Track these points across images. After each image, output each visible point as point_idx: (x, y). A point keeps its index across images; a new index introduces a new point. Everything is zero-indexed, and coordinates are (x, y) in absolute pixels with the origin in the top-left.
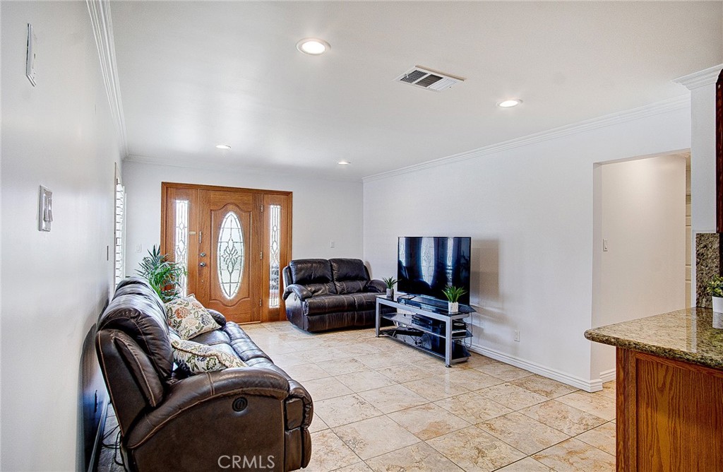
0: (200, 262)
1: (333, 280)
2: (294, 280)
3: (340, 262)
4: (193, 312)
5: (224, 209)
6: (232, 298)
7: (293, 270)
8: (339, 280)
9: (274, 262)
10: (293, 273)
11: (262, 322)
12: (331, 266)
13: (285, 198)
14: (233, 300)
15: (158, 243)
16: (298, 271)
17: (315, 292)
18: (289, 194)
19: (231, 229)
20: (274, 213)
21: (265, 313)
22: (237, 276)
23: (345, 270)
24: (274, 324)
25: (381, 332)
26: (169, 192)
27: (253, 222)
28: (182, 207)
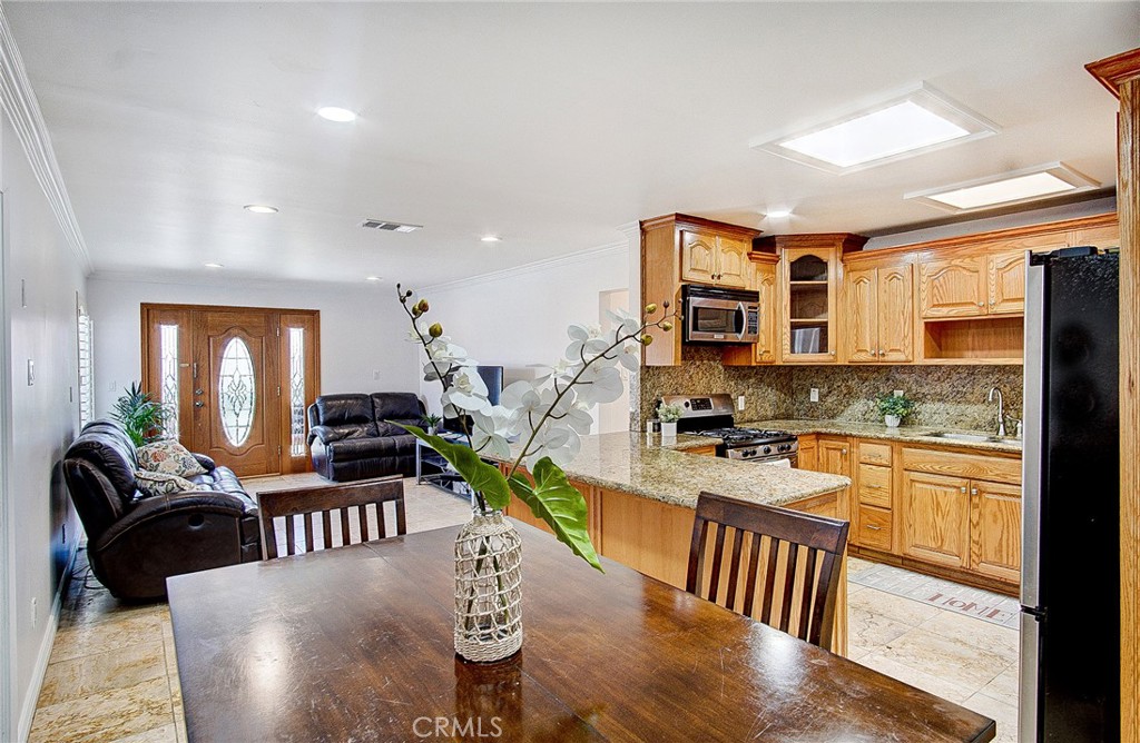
0: (195, 401)
1: (374, 420)
2: (321, 420)
3: (383, 396)
4: (172, 455)
5: (227, 333)
6: (240, 445)
7: (320, 408)
8: (381, 420)
9: (297, 399)
10: (321, 412)
11: (282, 474)
12: (373, 402)
13: (310, 319)
14: (241, 447)
15: (137, 377)
16: (327, 409)
17: (349, 434)
18: (314, 314)
19: (236, 362)
20: (296, 337)
21: (286, 464)
22: (246, 418)
23: (391, 406)
24: (298, 475)
25: (423, 480)
26: (151, 316)
27: (267, 350)
28: (169, 335)
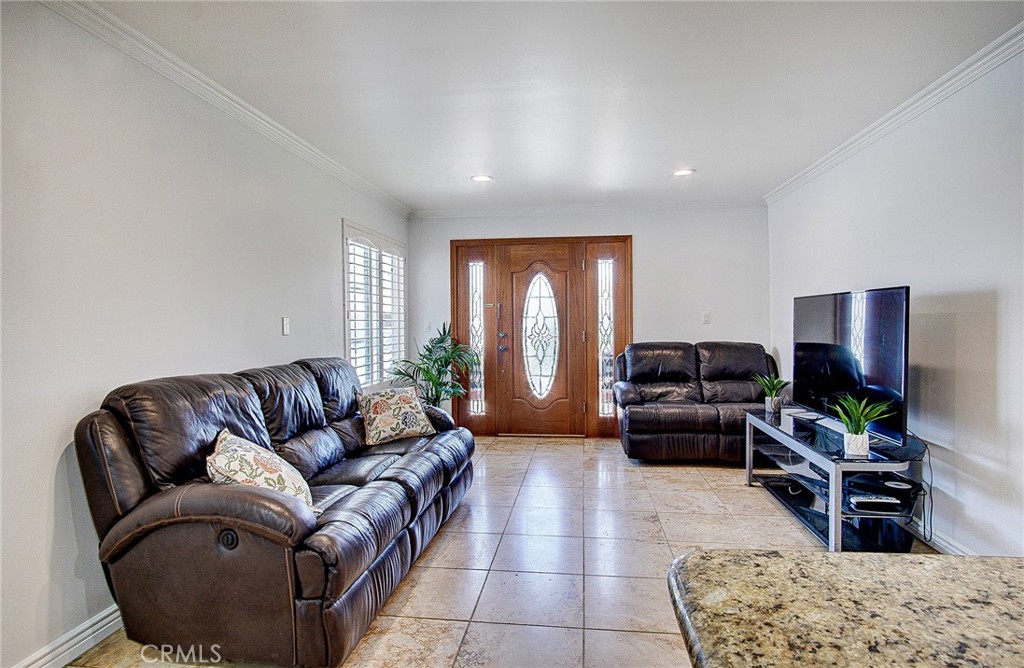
0: (499, 344)
1: (698, 378)
2: (629, 374)
3: (712, 347)
4: (393, 407)
5: (528, 271)
6: (543, 397)
7: (628, 358)
8: (711, 378)
9: (606, 348)
10: (629, 364)
11: (587, 437)
12: (697, 354)
13: (620, 246)
14: (544, 400)
15: (447, 318)
16: (637, 360)
17: (661, 395)
18: (625, 240)
19: (540, 299)
20: (605, 270)
21: (593, 425)
22: (550, 366)
23: (722, 361)
24: (605, 441)
26: (460, 253)
27: (572, 287)
28: (477, 271)
